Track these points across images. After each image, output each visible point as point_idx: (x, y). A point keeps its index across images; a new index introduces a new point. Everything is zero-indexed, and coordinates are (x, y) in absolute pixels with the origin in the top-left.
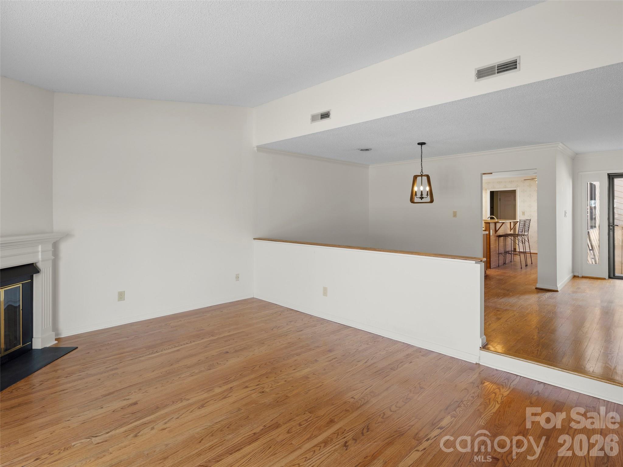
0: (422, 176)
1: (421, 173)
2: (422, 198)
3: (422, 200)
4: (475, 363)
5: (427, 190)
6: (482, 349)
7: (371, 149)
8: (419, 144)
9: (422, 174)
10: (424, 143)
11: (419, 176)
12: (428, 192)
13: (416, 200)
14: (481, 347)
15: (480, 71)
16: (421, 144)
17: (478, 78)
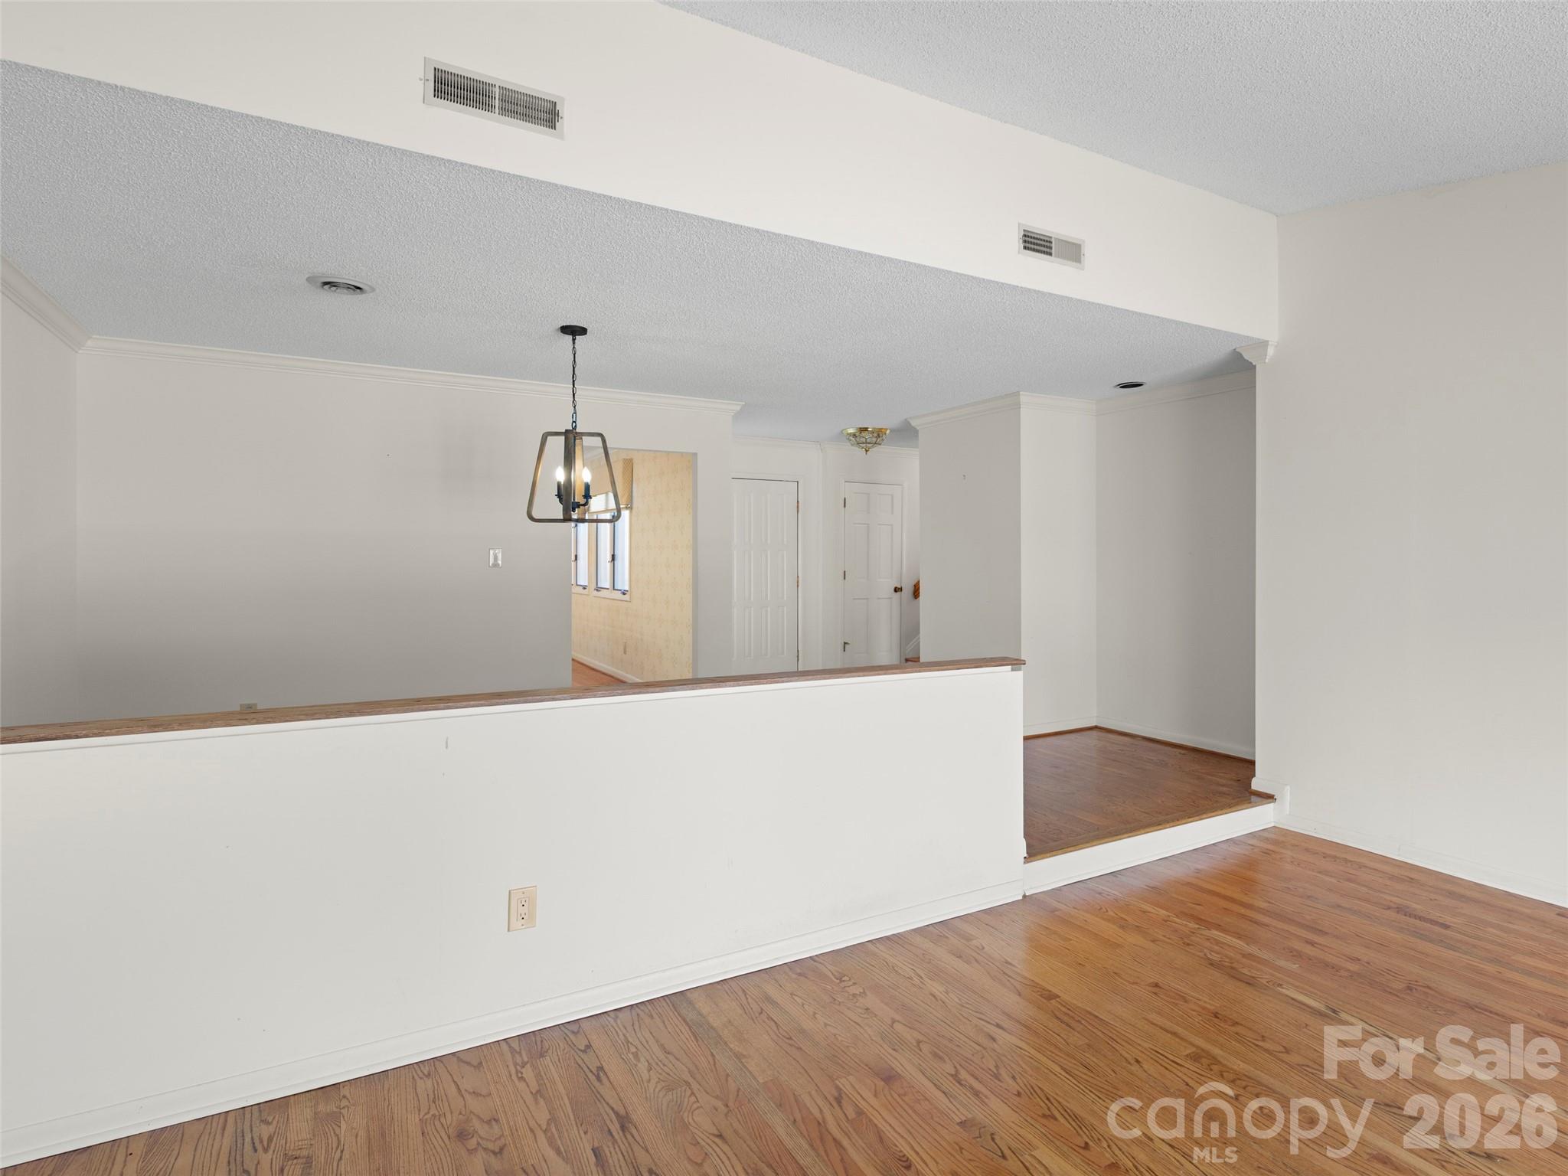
4: (1021, 898)
7: (374, 291)
8: (565, 328)
10: (583, 331)
15: (1029, 234)
16: (574, 331)
17: (1025, 248)
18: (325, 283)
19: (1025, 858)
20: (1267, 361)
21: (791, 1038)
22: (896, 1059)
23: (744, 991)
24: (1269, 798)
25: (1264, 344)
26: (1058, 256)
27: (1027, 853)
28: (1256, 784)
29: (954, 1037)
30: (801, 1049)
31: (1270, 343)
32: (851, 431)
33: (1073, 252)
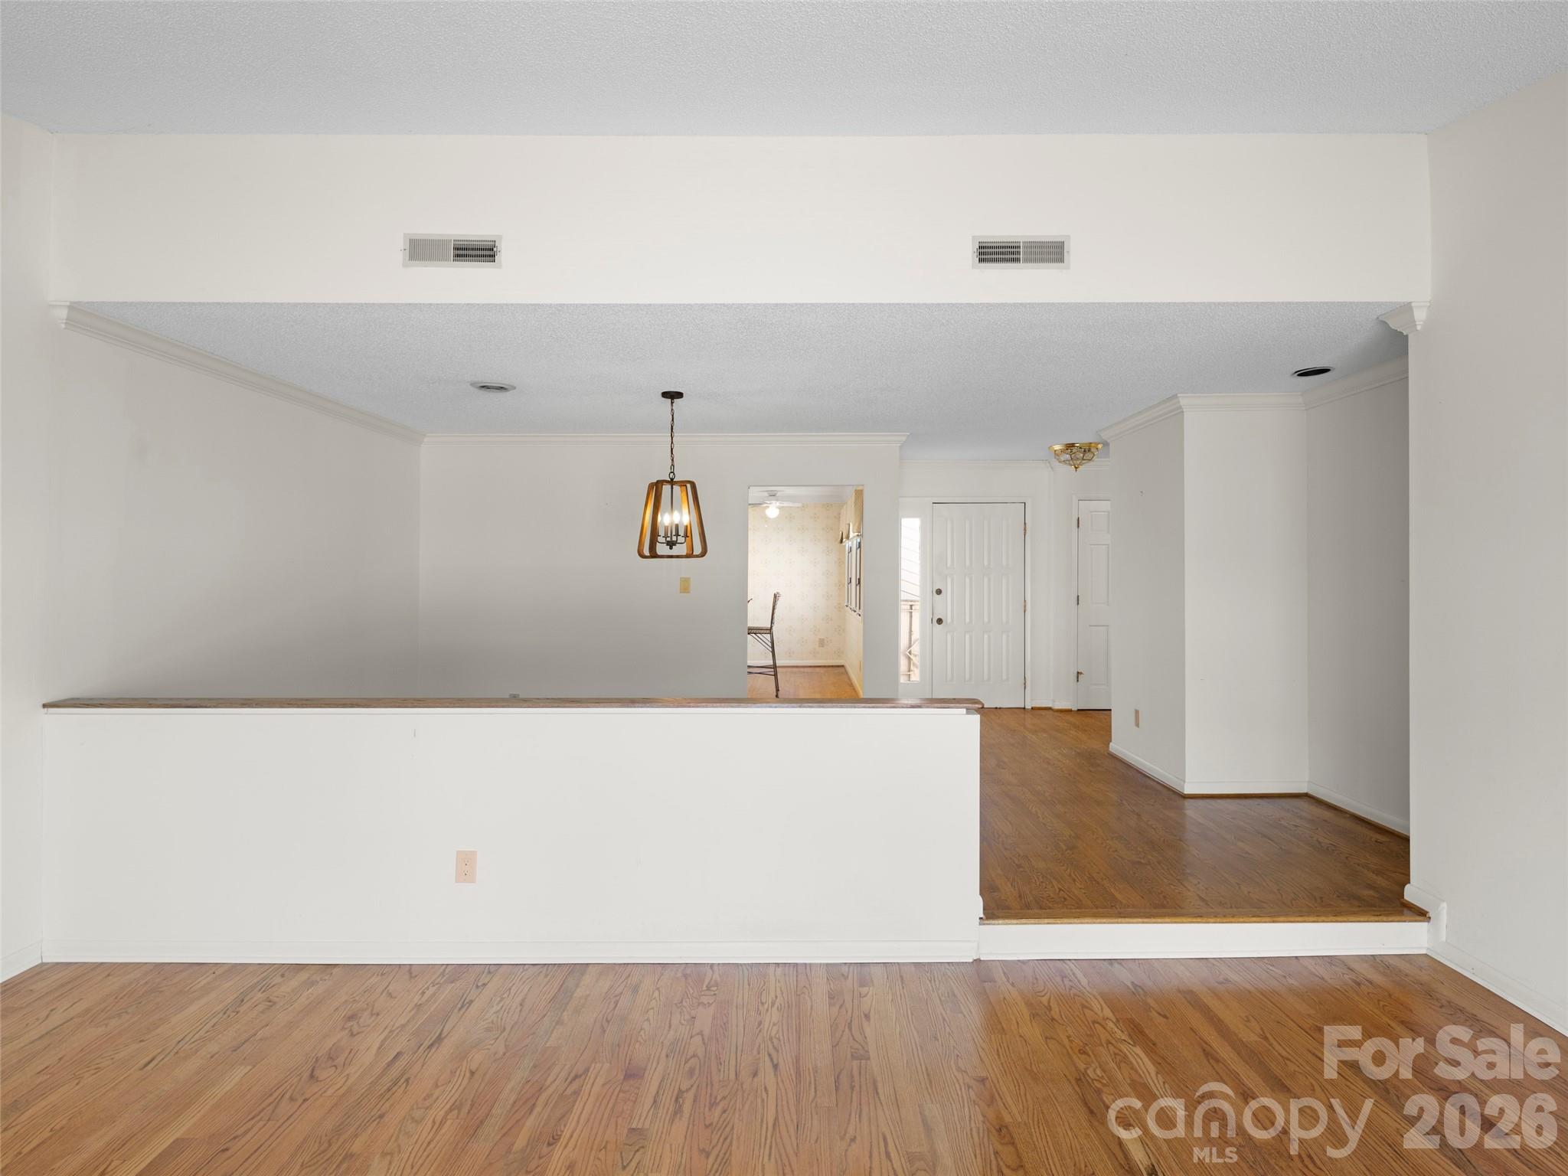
0: (672, 482)
1: (672, 474)
2: (671, 544)
3: (671, 548)
4: (971, 961)
5: (685, 524)
6: (986, 922)
7: (515, 388)
8: (665, 395)
9: (672, 479)
10: (679, 395)
11: (667, 482)
12: (687, 526)
13: (662, 549)
14: (982, 916)
15: (984, 245)
16: (672, 396)
17: (981, 260)
18: (483, 387)
19: (981, 918)
20: (1419, 328)
21: (608, 1022)
22: (658, 1063)
23: (629, 976)
24: (1421, 914)
25: (1407, 308)
26: (1026, 261)
27: (984, 914)
28: (1411, 894)
29: (727, 1063)
30: (604, 1031)
31: (1413, 304)
32: (1057, 447)
33: (1052, 252)
